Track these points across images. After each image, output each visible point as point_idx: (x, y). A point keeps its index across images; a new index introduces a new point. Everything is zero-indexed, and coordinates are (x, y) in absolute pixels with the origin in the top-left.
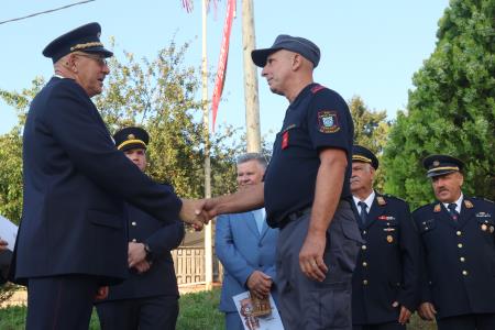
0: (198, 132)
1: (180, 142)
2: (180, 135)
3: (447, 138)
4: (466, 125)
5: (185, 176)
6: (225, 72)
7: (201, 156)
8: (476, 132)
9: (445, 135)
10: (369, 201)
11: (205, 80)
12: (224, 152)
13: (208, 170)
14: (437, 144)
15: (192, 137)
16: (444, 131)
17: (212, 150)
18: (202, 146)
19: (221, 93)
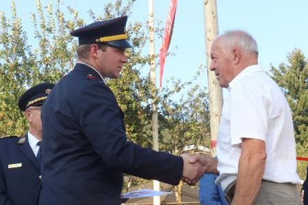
0: (146, 87)
1: (128, 98)
2: (128, 90)
5: (134, 132)
6: (172, 26)
7: (148, 112)
11: (152, 35)
12: (172, 107)
13: (156, 126)
15: (139, 93)
17: (160, 105)
18: (150, 101)
19: (168, 48)
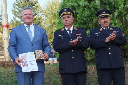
3: (86, 7)
4: (92, 3)
8: (96, 6)
9: (85, 7)
10: (71, 29)
14: (82, 10)
16: (84, 5)
